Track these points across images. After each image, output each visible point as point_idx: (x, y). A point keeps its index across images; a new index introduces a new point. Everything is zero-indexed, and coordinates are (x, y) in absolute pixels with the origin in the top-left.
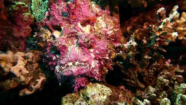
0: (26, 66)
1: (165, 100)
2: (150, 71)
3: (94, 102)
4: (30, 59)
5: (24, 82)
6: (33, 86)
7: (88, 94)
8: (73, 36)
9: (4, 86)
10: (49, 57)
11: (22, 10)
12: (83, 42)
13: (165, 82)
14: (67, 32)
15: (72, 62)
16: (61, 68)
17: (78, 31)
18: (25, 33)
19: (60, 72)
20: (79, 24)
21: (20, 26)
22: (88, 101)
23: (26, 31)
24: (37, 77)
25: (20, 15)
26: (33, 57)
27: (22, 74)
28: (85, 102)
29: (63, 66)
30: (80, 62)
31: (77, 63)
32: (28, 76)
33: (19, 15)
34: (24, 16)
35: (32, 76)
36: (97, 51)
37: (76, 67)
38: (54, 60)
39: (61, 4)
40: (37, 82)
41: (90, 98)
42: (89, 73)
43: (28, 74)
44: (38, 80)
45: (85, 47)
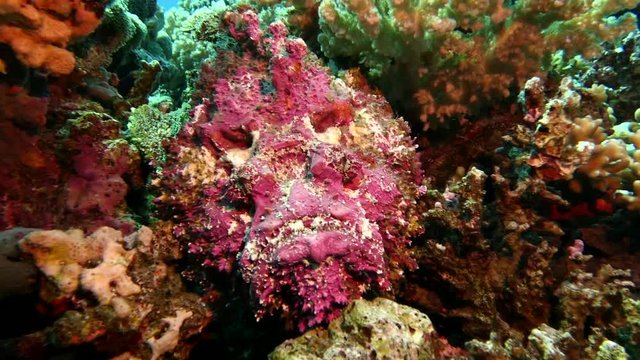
0: (130, 269)
1: (609, 349)
2: (533, 274)
3: (388, 346)
4: (145, 246)
5: (125, 320)
6: (152, 341)
7: (366, 318)
8: (292, 153)
9: (64, 330)
10: (214, 227)
11: (100, 130)
12: (327, 163)
13: (590, 296)
14: (274, 143)
15: (300, 219)
16: (266, 242)
17: (307, 137)
18: (107, 195)
19: (262, 256)
20: (307, 121)
21: (91, 178)
22: (370, 341)
23: (110, 190)
24: (166, 309)
25: (94, 145)
26: (153, 242)
27: (119, 295)
28: (358, 348)
29: (273, 236)
30: (327, 219)
31: (317, 221)
32: (138, 301)
33: (91, 146)
34: (105, 146)
35: (149, 305)
36: (368, 196)
37: (315, 232)
38: (234, 233)
39: (245, 78)
40: (167, 325)
41: (376, 329)
42: (358, 252)
43: (136, 295)
44: (168, 319)
45: (336, 178)
